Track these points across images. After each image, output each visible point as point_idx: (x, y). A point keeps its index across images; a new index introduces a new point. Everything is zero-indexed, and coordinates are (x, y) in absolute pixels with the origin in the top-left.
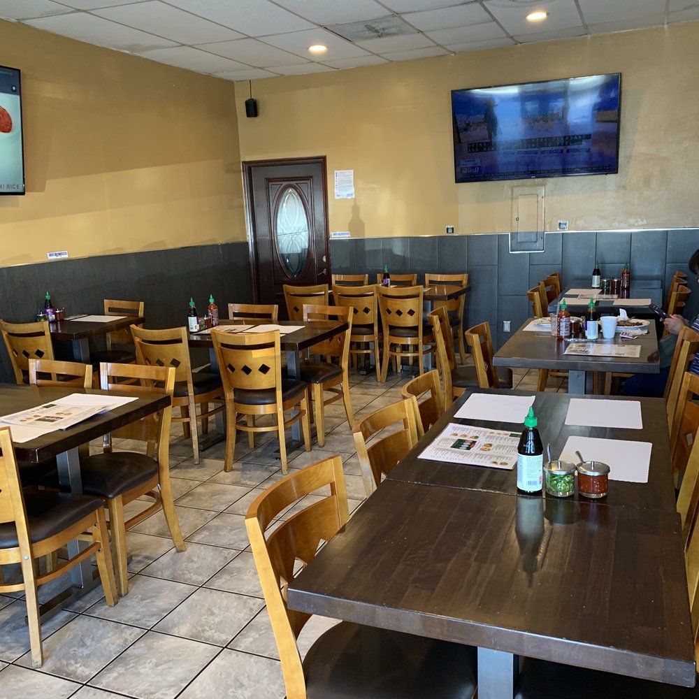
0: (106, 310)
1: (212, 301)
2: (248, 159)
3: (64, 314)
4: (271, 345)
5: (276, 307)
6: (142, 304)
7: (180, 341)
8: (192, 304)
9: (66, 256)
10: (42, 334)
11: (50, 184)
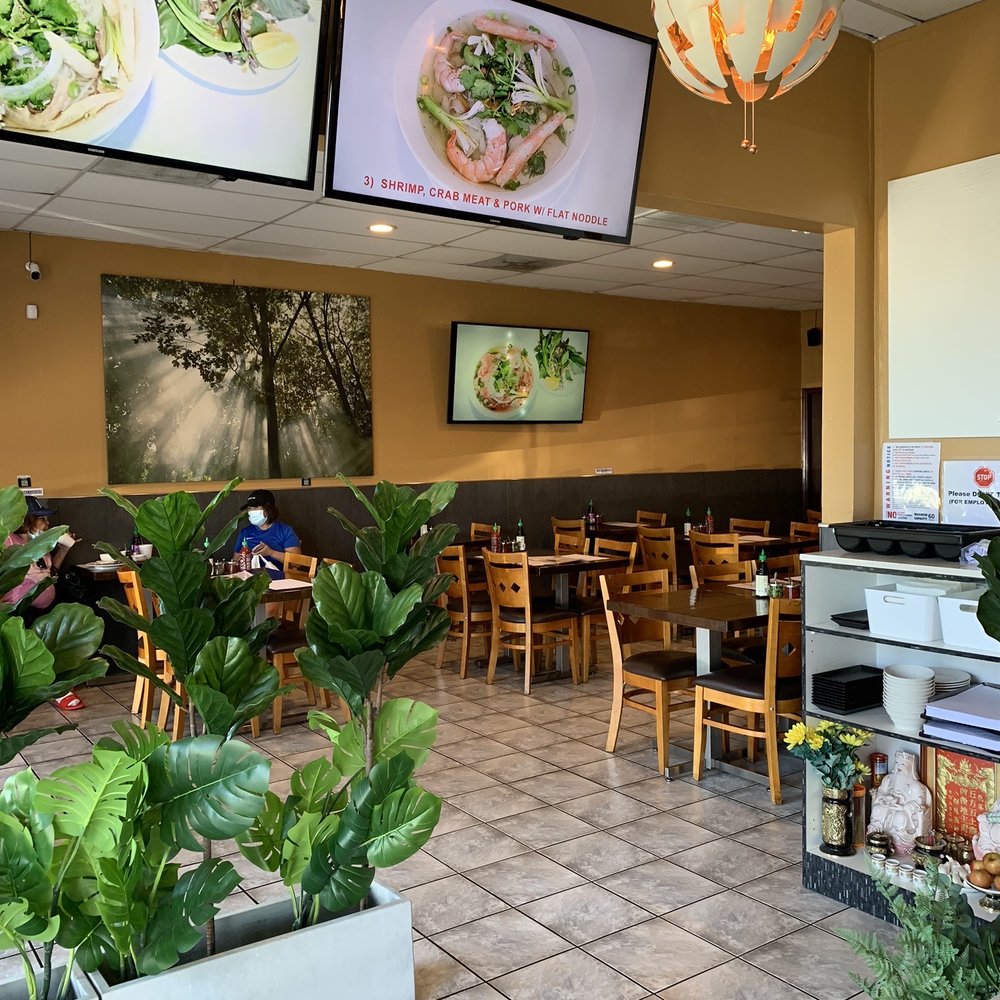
0: (638, 520)
1: (709, 512)
2: (808, 386)
3: (603, 519)
4: (732, 545)
5: (768, 522)
6: (664, 515)
7: (668, 539)
8: (688, 514)
9: (611, 472)
10: (579, 529)
11: (604, 415)
